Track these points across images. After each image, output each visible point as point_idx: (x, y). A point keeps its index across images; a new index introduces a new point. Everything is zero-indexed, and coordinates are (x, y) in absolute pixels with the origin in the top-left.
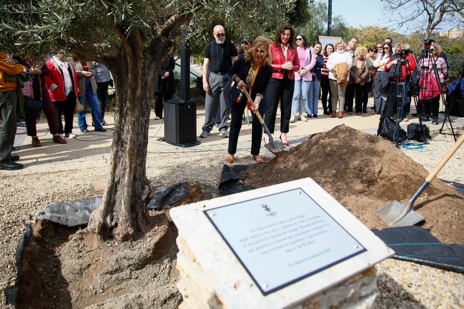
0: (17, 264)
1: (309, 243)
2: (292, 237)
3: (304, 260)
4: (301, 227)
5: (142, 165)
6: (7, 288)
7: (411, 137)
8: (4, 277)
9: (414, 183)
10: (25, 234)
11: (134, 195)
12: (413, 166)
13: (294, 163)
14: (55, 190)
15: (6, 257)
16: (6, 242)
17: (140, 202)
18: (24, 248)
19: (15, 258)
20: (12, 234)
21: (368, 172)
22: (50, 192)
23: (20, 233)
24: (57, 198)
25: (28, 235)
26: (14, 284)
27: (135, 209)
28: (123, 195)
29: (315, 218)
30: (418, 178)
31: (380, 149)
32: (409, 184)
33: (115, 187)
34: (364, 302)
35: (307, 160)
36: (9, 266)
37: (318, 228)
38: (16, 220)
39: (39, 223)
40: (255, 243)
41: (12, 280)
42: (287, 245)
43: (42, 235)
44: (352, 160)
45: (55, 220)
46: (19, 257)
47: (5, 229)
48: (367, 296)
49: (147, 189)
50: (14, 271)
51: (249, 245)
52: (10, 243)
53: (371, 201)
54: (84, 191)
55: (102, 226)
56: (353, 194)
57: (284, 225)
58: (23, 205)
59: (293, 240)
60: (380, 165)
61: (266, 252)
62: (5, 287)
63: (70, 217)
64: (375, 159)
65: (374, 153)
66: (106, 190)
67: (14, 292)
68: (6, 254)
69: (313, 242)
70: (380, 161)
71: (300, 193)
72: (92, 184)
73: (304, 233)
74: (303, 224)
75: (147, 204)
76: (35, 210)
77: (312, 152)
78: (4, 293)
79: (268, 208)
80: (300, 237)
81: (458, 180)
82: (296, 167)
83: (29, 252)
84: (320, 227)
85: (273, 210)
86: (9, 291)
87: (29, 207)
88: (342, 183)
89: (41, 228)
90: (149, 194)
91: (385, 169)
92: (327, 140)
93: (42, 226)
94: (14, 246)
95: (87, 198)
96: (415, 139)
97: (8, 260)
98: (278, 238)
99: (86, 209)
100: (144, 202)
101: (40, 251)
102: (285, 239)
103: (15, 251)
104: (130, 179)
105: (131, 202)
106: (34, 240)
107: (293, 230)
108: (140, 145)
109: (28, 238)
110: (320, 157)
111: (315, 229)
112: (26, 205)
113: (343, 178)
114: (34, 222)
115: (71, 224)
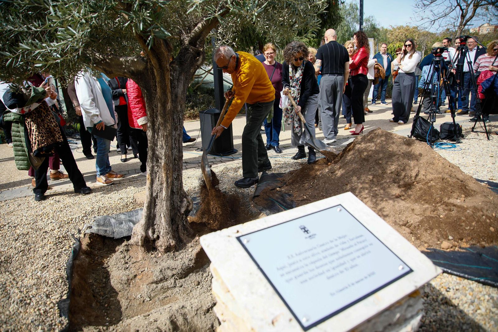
0: (67, 279)
1: (352, 267)
2: (333, 261)
3: (347, 288)
4: (343, 249)
5: (179, 178)
6: (60, 301)
7: (444, 136)
8: (56, 291)
9: (450, 185)
10: (74, 248)
11: (173, 208)
12: (451, 168)
13: (330, 170)
14: (100, 204)
15: (57, 271)
16: (58, 256)
17: (179, 215)
18: (73, 262)
19: (65, 272)
20: (62, 248)
21: (405, 176)
22: (96, 206)
23: (70, 247)
24: (102, 212)
25: (77, 249)
26: (66, 297)
27: (175, 222)
28: (162, 209)
29: (357, 237)
30: (455, 180)
31: (417, 153)
32: (446, 186)
33: (153, 202)
34: (409, 323)
35: (343, 165)
36: (60, 281)
37: (360, 249)
38: (66, 235)
39: (87, 236)
40: (294, 270)
41: (64, 293)
42: (328, 271)
43: (91, 248)
44: (388, 165)
45: (101, 233)
46: (69, 271)
47: (56, 244)
48: (412, 317)
49: (185, 202)
50: (65, 285)
51: (287, 273)
52: (61, 257)
53: (408, 205)
54: (127, 204)
55: (145, 239)
56: (390, 199)
57: (324, 248)
58: (72, 220)
59: (335, 264)
60: (417, 169)
61: (306, 281)
62: (58, 300)
63: (116, 230)
64: (412, 163)
65: (410, 156)
66: (146, 205)
67: (66, 306)
68: (57, 269)
69: (356, 265)
70: (417, 165)
71: (340, 210)
72: (135, 197)
73: (346, 256)
74: (345, 246)
75: (187, 216)
76: (83, 224)
77: (349, 158)
78: (58, 306)
79: (306, 229)
80: (341, 261)
81: (492, 179)
82: (332, 173)
83: (79, 265)
84: (363, 248)
85: (311, 232)
86: (62, 304)
87: (77, 221)
88: (379, 188)
89: (89, 242)
90: (188, 206)
91: (422, 172)
92: (363, 145)
93: (90, 240)
94: (65, 259)
95: (131, 211)
96: (448, 139)
97: (59, 275)
98: (318, 264)
99: (130, 221)
100: (183, 214)
101: (90, 264)
102: (326, 264)
103: (65, 265)
104: (168, 193)
105: (170, 215)
106: (83, 254)
107: (334, 254)
108: (175, 159)
109: (77, 253)
110: (356, 162)
111: (358, 250)
112: (74, 220)
113: (380, 183)
114: (82, 236)
115: (117, 236)
